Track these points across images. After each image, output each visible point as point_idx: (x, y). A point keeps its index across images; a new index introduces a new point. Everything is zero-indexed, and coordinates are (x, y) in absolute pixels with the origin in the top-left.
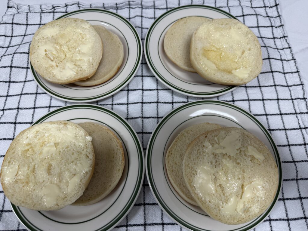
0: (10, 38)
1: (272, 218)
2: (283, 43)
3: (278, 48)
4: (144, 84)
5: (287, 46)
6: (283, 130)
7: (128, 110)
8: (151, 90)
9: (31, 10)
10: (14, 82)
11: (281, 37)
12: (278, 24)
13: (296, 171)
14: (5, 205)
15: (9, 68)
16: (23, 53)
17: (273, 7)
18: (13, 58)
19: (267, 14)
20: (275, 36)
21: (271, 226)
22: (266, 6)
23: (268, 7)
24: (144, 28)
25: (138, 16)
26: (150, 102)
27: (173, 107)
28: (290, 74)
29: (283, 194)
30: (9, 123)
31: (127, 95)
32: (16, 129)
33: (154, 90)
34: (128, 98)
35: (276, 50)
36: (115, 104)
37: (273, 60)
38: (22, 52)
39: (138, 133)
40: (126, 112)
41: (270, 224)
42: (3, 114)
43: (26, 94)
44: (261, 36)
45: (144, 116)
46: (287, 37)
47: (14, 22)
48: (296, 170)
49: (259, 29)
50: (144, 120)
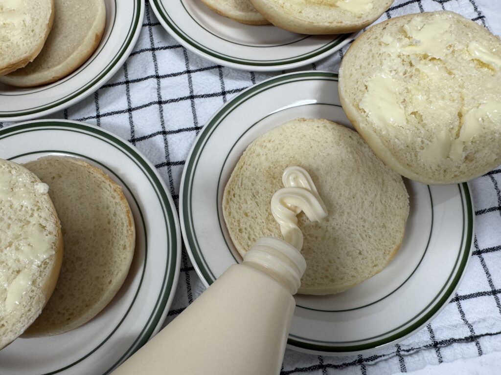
1: (461, 294)
4: (159, 65)
7: (131, 123)
8: (174, 75)
13: (496, 191)
21: (461, 312)
26: (177, 100)
27: (224, 99)
31: (126, 92)
33: (181, 74)
34: (128, 99)
36: (104, 115)
39: (157, 166)
40: (129, 126)
41: (460, 307)
45: (167, 130)
48: (496, 188)
50: (169, 137)
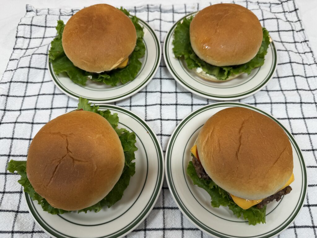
0: (28, 40)
1: (297, 225)
2: (304, 47)
3: (300, 52)
4: (162, 87)
5: (309, 50)
6: (307, 134)
7: (146, 112)
8: (169, 93)
9: (50, 13)
10: (31, 83)
11: (302, 41)
12: (299, 28)
14: (20, 206)
15: (27, 69)
16: (42, 54)
17: (293, 11)
18: (31, 58)
19: (286, 18)
20: (296, 40)
21: (296, 234)
22: (285, 11)
23: (287, 12)
24: (163, 32)
25: (157, 19)
26: (169, 104)
27: (192, 109)
28: (313, 78)
29: (308, 200)
30: (27, 123)
31: (145, 96)
32: (33, 129)
33: (172, 93)
34: (146, 100)
35: (298, 54)
36: (134, 106)
37: (295, 64)
38: (40, 53)
40: (144, 114)
41: (295, 231)
42: (20, 114)
43: (44, 94)
44: (281, 40)
45: (163, 118)
46: (308, 41)
47: (33, 23)
49: (279, 34)
50: (163, 122)
